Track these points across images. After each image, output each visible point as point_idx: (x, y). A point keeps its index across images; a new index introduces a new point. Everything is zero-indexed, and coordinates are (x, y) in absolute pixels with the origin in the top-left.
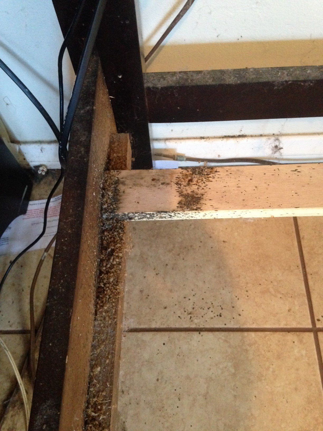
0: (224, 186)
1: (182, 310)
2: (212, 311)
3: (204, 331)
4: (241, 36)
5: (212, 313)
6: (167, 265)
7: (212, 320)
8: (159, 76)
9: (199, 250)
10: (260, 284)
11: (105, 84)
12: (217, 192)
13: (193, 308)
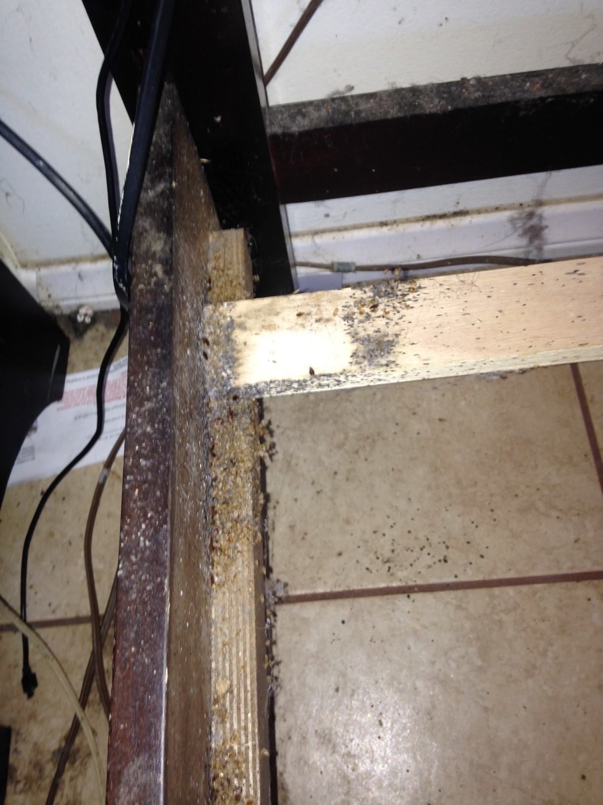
0: (438, 315)
1: (372, 556)
2: (429, 554)
3: (415, 592)
4: (446, 19)
5: (429, 557)
6: (336, 473)
7: (430, 570)
8: (292, 111)
9: (394, 440)
10: (517, 496)
11: (190, 136)
12: (425, 328)
13: (393, 551)
